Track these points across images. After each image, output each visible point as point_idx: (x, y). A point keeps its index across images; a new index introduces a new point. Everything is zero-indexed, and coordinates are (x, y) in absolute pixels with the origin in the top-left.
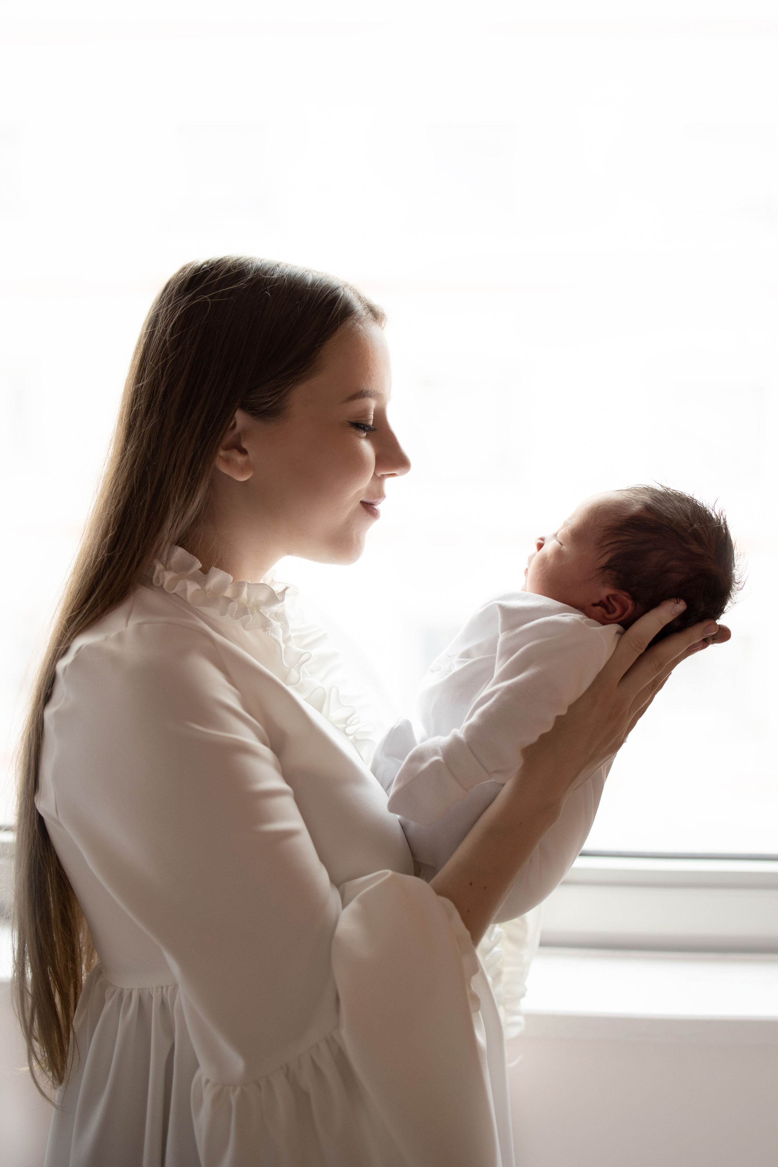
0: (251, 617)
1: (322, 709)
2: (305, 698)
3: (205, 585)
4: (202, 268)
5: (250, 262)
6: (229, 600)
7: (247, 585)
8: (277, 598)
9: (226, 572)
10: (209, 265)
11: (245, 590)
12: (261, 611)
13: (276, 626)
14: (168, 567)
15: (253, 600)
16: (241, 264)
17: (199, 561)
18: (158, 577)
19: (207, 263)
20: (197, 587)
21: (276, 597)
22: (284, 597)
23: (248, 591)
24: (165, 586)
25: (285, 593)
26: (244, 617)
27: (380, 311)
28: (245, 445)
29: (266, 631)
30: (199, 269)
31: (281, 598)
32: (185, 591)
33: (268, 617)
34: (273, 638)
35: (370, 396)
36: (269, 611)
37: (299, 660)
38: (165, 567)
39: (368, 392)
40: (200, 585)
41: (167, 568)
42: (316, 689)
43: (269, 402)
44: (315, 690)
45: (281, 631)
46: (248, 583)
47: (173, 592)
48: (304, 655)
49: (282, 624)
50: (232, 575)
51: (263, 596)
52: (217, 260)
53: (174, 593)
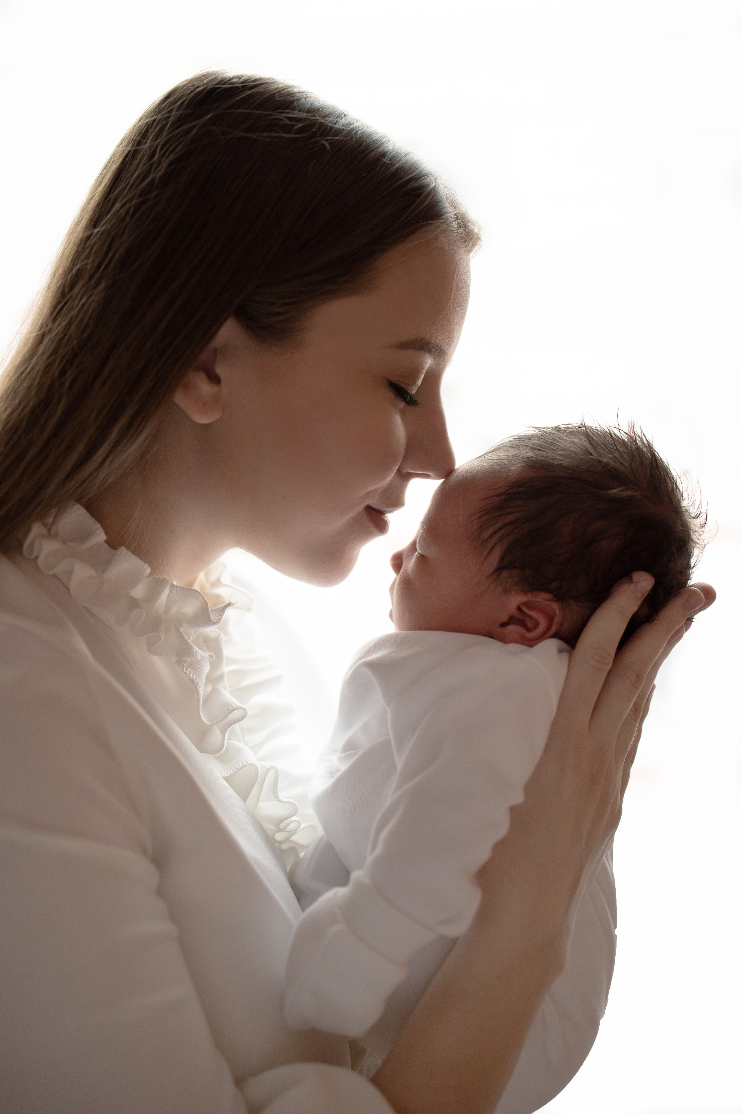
0: (163, 637)
1: (248, 797)
2: (226, 775)
3: (104, 571)
4: (229, 82)
5: (305, 96)
6: (135, 604)
7: (169, 586)
8: (210, 617)
9: (140, 560)
10: (241, 80)
11: (165, 593)
12: (182, 630)
13: (200, 658)
14: (53, 531)
15: (173, 611)
16: (291, 94)
17: (103, 532)
18: (32, 545)
19: (239, 77)
20: (91, 572)
21: (209, 614)
22: (220, 616)
23: (169, 595)
24: (40, 561)
25: (224, 611)
26: (151, 634)
27: (476, 231)
28: (220, 370)
29: (180, 664)
30: (224, 81)
31: (217, 618)
32: (70, 573)
33: (190, 642)
34: (188, 677)
35: (430, 352)
36: (191, 634)
37: (226, 717)
38: (49, 530)
39: (429, 343)
40: (96, 571)
41: (51, 535)
42: (244, 766)
43: (279, 314)
44: (242, 768)
45: (206, 668)
46: (172, 584)
47: (51, 573)
48: (235, 711)
49: (211, 656)
50: (149, 566)
51: (190, 608)
52: (254, 78)
53: (55, 575)
